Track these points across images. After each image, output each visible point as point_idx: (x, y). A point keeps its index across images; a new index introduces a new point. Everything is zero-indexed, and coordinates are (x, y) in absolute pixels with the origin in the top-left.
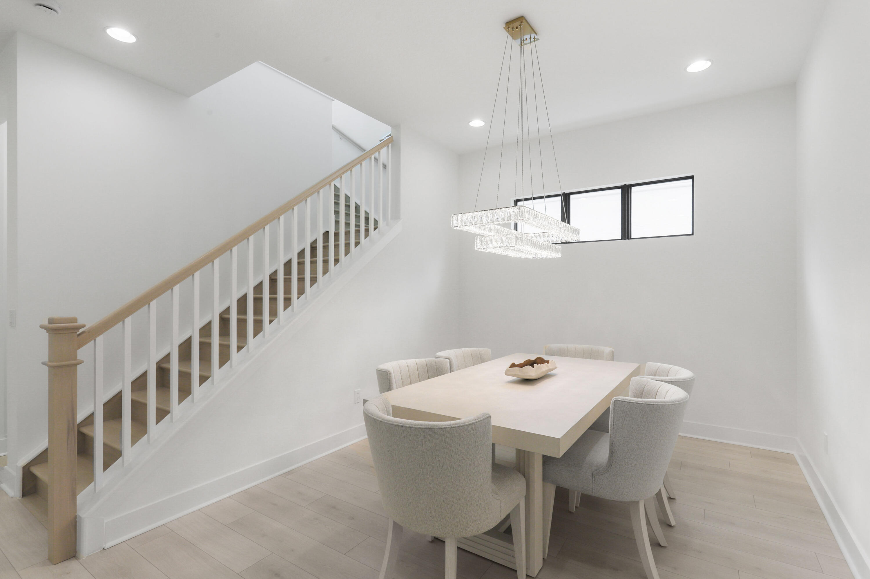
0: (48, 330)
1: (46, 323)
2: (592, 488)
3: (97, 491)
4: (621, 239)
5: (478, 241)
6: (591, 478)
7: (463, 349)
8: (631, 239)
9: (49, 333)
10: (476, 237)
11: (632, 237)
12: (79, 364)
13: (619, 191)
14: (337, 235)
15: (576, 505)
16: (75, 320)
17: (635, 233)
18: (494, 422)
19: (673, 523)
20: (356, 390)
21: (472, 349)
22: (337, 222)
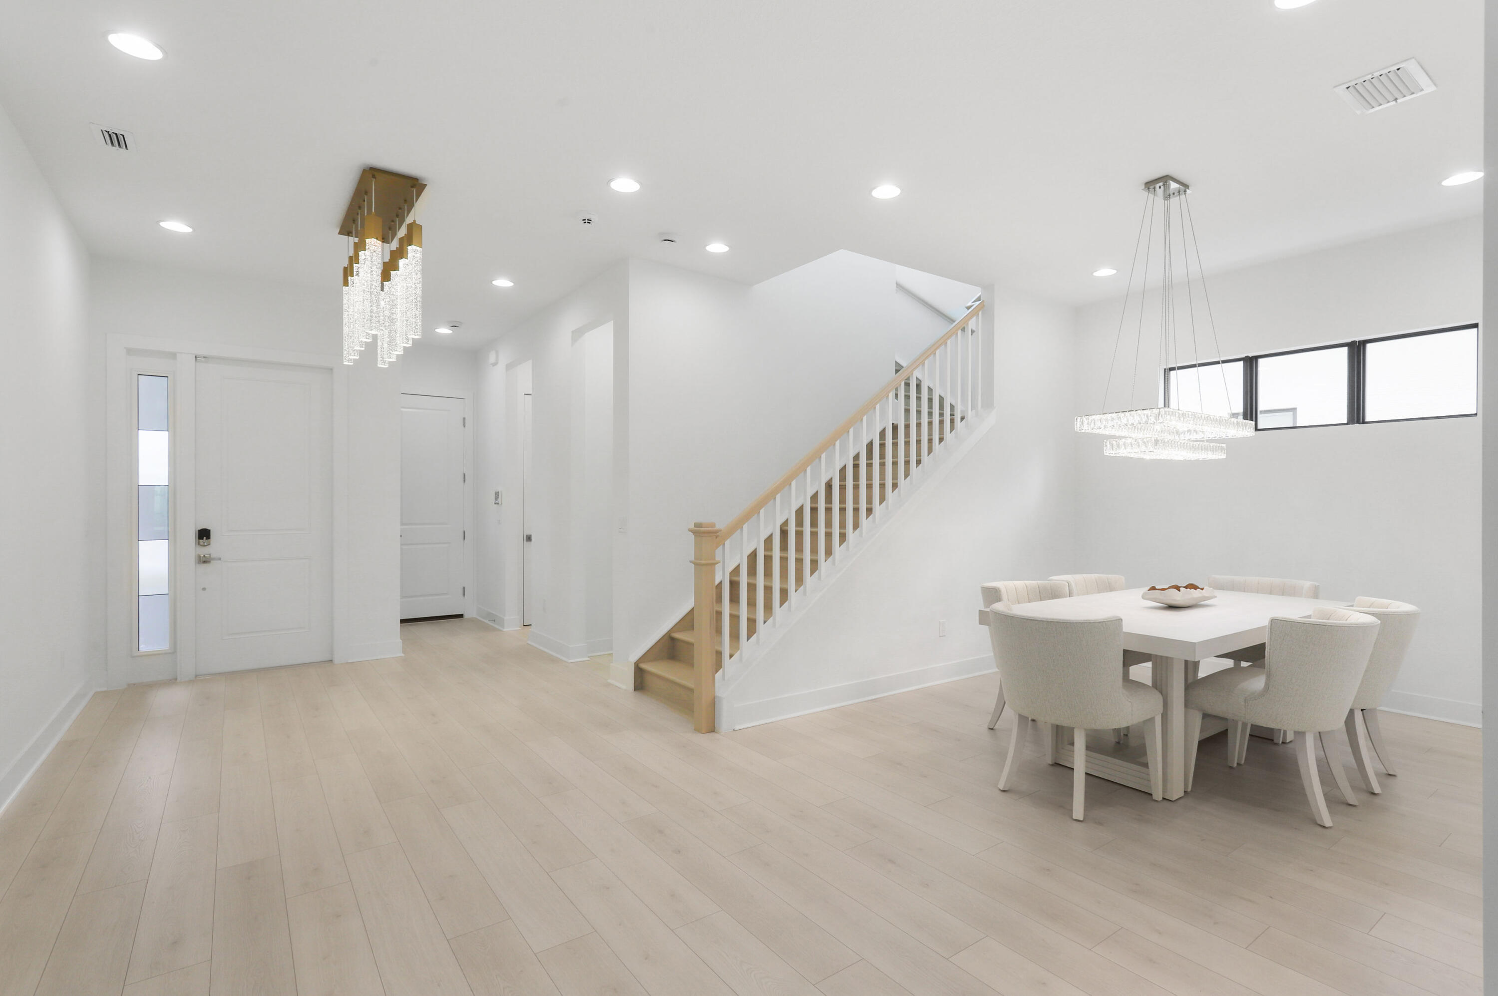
0: (694, 532)
1: (692, 527)
2: (1245, 714)
3: (726, 678)
4: (1346, 422)
5: (1108, 446)
6: (1243, 703)
7: (1085, 575)
8: (1364, 422)
9: (695, 536)
10: (1105, 441)
11: (1367, 420)
12: (716, 564)
13: (1345, 349)
14: (907, 427)
15: (1238, 760)
16: (713, 525)
17: (1371, 414)
18: (1126, 628)
19: (1377, 790)
20: (941, 621)
21: (1096, 576)
22: (907, 411)
